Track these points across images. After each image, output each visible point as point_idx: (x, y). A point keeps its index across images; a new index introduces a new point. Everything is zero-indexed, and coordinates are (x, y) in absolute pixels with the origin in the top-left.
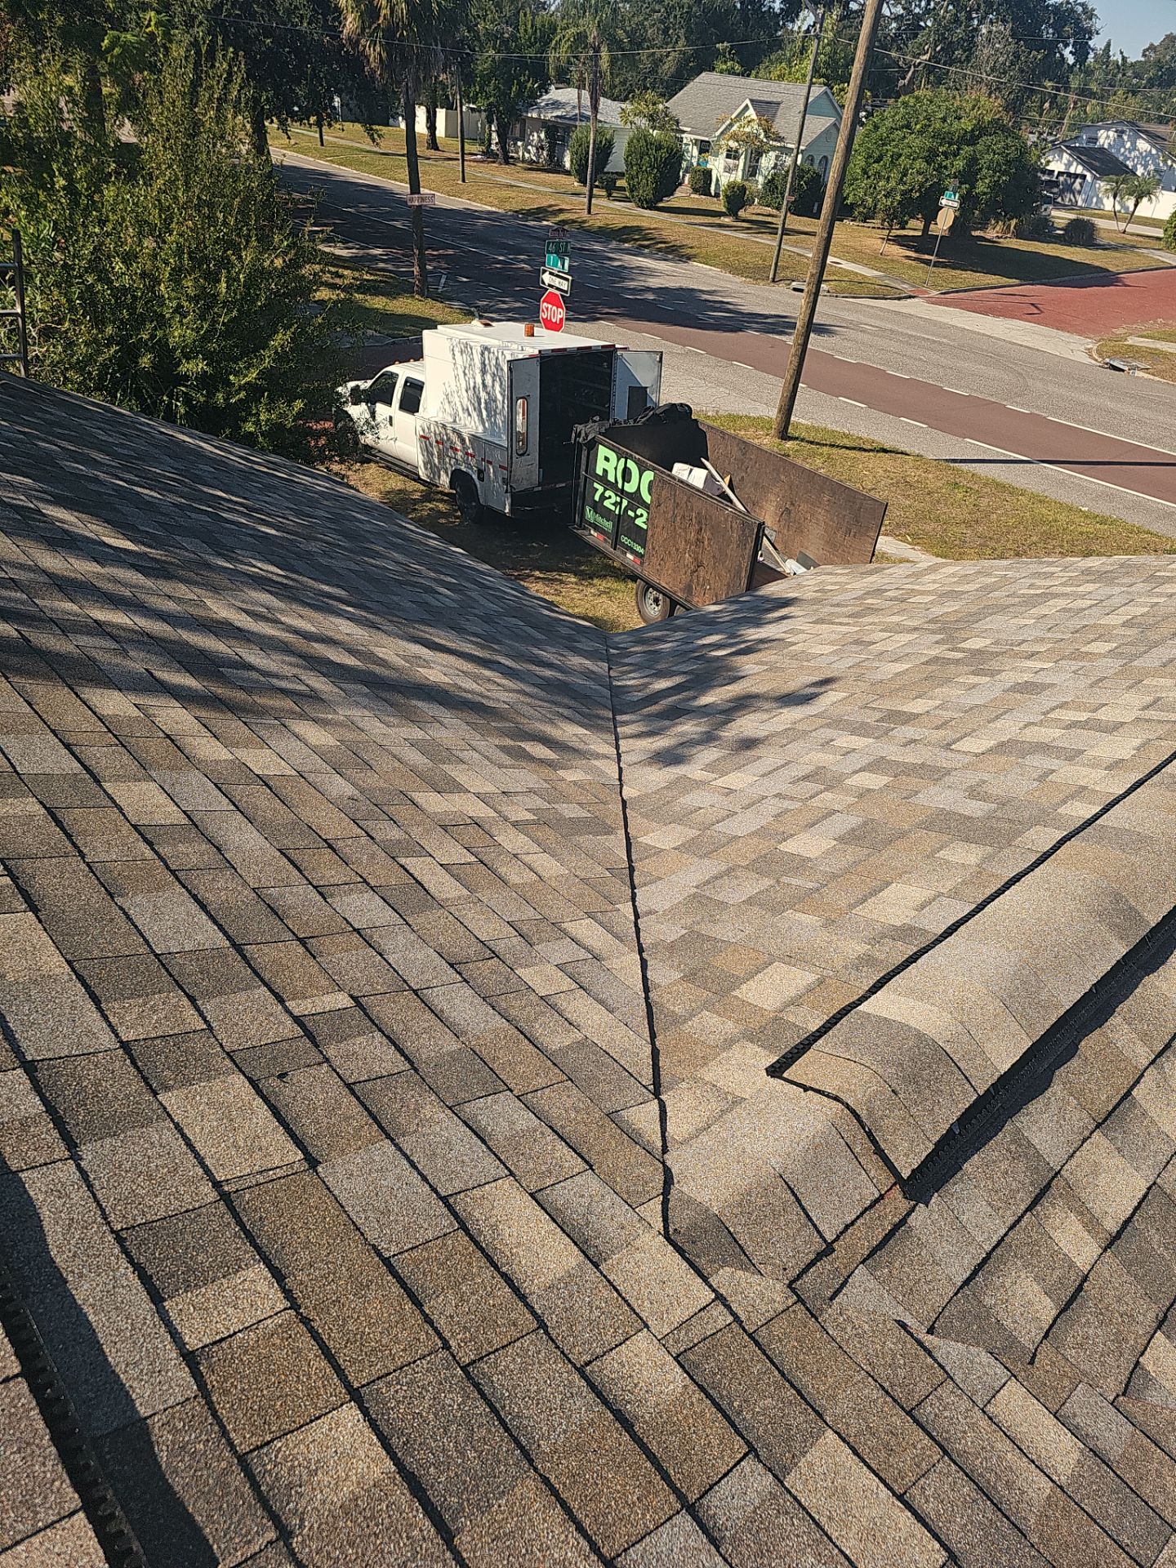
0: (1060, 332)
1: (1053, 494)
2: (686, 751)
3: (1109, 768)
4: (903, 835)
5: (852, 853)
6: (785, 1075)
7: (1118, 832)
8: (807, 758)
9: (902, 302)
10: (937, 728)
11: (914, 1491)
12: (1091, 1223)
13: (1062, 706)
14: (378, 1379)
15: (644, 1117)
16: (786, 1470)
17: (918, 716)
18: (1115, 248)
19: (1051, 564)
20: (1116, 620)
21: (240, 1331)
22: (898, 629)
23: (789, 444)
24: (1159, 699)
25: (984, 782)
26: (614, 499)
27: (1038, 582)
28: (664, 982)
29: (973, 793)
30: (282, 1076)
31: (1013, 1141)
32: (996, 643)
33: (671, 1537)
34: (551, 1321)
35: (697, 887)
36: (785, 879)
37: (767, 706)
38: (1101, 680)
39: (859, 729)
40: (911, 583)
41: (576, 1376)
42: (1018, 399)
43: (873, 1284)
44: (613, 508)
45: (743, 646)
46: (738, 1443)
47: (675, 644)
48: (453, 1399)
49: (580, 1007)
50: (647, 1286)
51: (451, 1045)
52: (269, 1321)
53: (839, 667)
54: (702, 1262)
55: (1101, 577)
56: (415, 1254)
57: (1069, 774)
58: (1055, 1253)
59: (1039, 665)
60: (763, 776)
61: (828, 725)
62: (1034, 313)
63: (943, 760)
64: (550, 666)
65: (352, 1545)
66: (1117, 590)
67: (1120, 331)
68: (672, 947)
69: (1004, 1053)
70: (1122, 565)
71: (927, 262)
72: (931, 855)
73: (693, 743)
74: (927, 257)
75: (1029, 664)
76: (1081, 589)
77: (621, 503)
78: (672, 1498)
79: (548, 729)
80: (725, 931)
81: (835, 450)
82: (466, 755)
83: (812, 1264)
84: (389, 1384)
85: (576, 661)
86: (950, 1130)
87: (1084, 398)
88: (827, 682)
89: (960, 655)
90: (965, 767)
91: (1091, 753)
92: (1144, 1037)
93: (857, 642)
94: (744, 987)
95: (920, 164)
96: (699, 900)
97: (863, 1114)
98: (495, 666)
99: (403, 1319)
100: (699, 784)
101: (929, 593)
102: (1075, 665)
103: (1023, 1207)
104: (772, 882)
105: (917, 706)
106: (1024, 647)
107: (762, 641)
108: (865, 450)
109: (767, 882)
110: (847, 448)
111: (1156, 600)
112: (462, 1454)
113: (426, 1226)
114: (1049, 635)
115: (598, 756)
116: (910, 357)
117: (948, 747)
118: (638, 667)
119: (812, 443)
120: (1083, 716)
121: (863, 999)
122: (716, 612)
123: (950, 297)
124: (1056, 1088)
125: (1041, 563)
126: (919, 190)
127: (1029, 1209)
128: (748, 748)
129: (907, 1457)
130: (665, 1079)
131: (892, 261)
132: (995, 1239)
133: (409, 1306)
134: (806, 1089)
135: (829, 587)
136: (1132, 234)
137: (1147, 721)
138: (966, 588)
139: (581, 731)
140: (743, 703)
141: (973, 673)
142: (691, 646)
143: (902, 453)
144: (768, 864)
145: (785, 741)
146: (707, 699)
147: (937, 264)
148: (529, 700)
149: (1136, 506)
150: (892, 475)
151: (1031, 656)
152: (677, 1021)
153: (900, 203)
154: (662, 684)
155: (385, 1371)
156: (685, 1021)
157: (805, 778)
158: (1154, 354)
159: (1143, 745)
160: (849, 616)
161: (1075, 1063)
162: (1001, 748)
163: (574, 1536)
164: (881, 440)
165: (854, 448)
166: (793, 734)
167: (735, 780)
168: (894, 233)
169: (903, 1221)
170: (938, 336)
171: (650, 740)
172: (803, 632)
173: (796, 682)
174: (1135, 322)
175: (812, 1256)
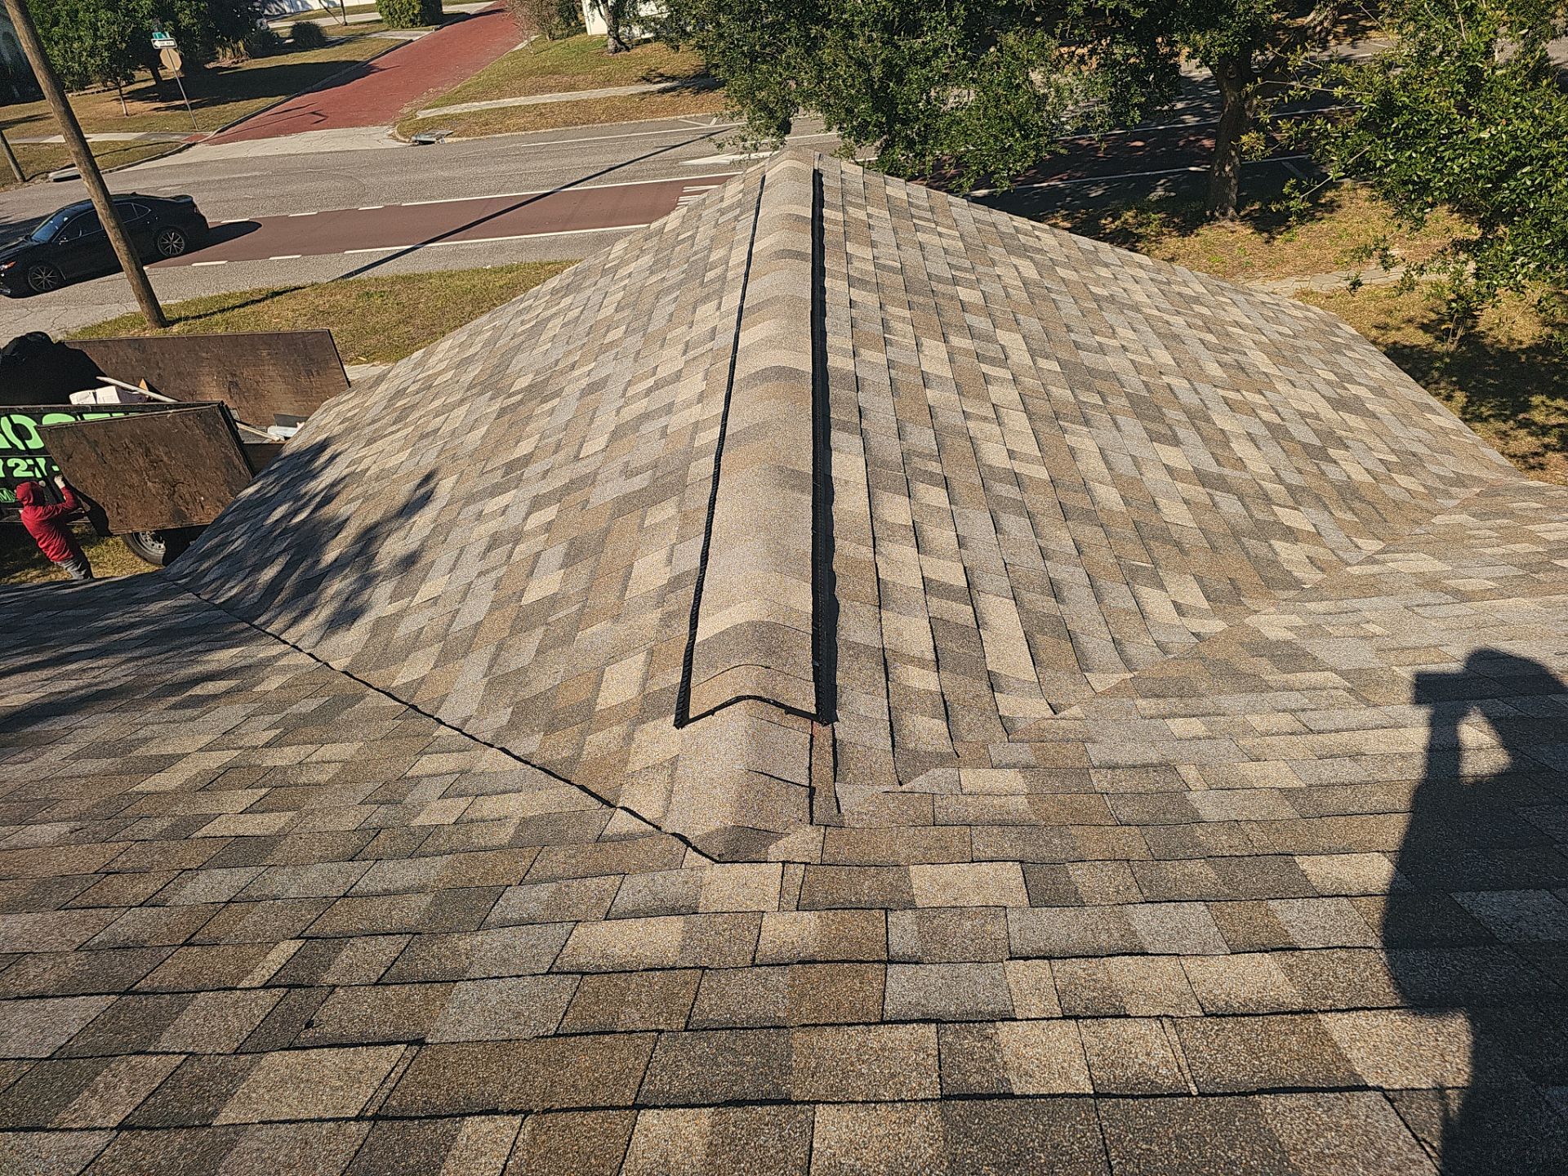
0: (357, 129)
1: (455, 265)
2: (359, 601)
3: (699, 401)
4: (607, 531)
5: (583, 571)
6: (691, 716)
7: (745, 431)
8: (475, 535)
9: (185, 153)
10: (555, 452)
11: (975, 854)
12: (920, 663)
13: (629, 383)
14: (640, 1086)
15: (621, 823)
16: (912, 902)
17: (532, 454)
18: (349, 40)
19: (522, 300)
20: (608, 311)
21: (507, 1161)
22: (447, 409)
23: (175, 329)
24: (687, 342)
25: (627, 463)
26: (23, 464)
27: (526, 317)
28: (533, 749)
29: (628, 473)
30: (309, 1025)
31: (848, 649)
32: (537, 373)
33: (897, 981)
34: (705, 962)
35: (485, 676)
36: (550, 620)
37: (394, 524)
38: (638, 353)
39: (495, 491)
40: (422, 372)
41: (757, 969)
42: (366, 199)
43: (851, 788)
44: (30, 474)
45: (318, 499)
46: (876, 913)
47: (244, 538)
48: (702, 1047)
49: (489, 807)
50: (738, 895)
51: (426, 900)
52: (521, 1136)
53: (428, 461)
54: (754, 856)
55: (568, 289)
56: (571, 1015)
57: (676, 421)
58: (918, 692)
59: (586, 369)
60: (451, 571)
61: (467, 504)
62: (320, 120)
63: (582, 468)
64: (133, 626)
65: (739, 1162)
66: (588, 292)
67: (406, 110)
68: (512, 724)
69: (803, 600)
70: (575, 274)
71: (183, 107)
72: (641, 528)
73: (356, 593)
74: (178, 103)
75: (576, 373)
76: (562, 305)
77: (36, 464)
78: (876, 966)
79: (198, 669)
80: (542, 682)
81: (228, 314)
82: (141, 734)
83: (811, 805)
84: (651, 1082)
85: (155, 608)
86: (814, 667)
87: (419, 177)
88: (428, 478)
89: (519, 397)
90: (604, 463)
91: (678, 400)
92: (860, 542)
93: (423, 437)
94: (599, 700)
95: (104, 15)
96: (497, 682)
97: (762, 694)
98: (73, 658)
99: (612, 1048)
100: (400, 615)
101: (444, 371)
102: (611, 354)
103: (884, 681)
104: (543, 629)
105: (524, 448)
106: (561, 365)
107: (333, 485)
108: (259, 301)
109: (539, 632)
110: (239, 307)
111: (623, 284)
112: (742, 1064)
113: (557, 995)
114: (571, 347)
115: (276, 658)
116: (236, 200)
117: (577, 458)
118: (226, 578)
119: (200, 317)
120: (651, 382)
121: (693, 636)
122: (257, 492)
123: (228, 132)
124: (842, 602)
125: (514, 303)
126: (123, 40)
127: (887, 680)
128: (414, 563)
129: (956, 842)
130: (608, 796)
131: (144, 117)
132: (886, 710)
133: (607, 1039)
134: (712, 712)
135: (350, 414)
136: (355, 24)
137: (694, 359)
138: (472, 351)
139: (234, 651)
140: (370, 537)
141: (542, 402)
142: (264, 529)
143: (296, 289)
144: (523, 622)
145: (442, 538)
146: (330, 556)
147: (193, 107)
148: (149, 660)
149: (524, 247)
150: (304, 312)
151: (573, 367)
152: (573, 761)
153: (110, 58)
154: (269, 574)
155: (638, 1080)
156: (579, 755)
157: (489, 549)
158: (447, 120)
159: (706, 374)
160: (394, 423)
161: (839, 582)
162: (616, 435)
163: (851, 1031)
164: (265, 286)
165: (247, 304)
166: (441, 530)
167: (427, 591)
168: (125, 90)
169: (835, 740)
170: (247, 171)
171: (311, 617)
172: (365, 457)
173: (403, 493)
174: (413, 99)
175: (807, 801)
